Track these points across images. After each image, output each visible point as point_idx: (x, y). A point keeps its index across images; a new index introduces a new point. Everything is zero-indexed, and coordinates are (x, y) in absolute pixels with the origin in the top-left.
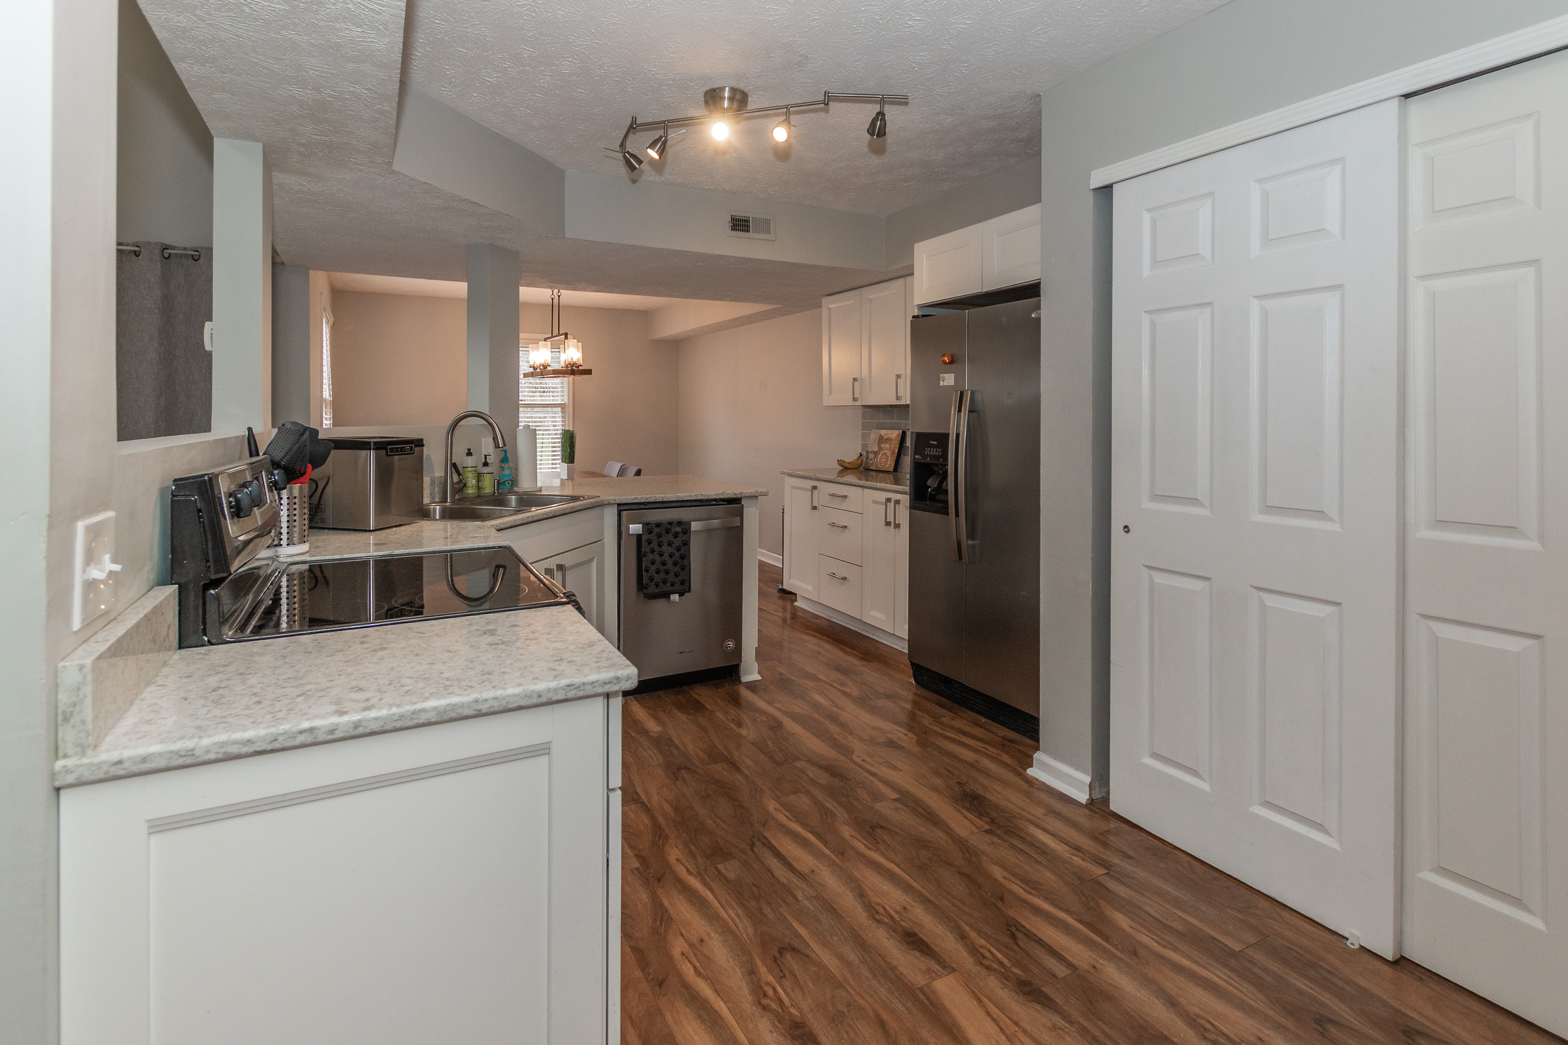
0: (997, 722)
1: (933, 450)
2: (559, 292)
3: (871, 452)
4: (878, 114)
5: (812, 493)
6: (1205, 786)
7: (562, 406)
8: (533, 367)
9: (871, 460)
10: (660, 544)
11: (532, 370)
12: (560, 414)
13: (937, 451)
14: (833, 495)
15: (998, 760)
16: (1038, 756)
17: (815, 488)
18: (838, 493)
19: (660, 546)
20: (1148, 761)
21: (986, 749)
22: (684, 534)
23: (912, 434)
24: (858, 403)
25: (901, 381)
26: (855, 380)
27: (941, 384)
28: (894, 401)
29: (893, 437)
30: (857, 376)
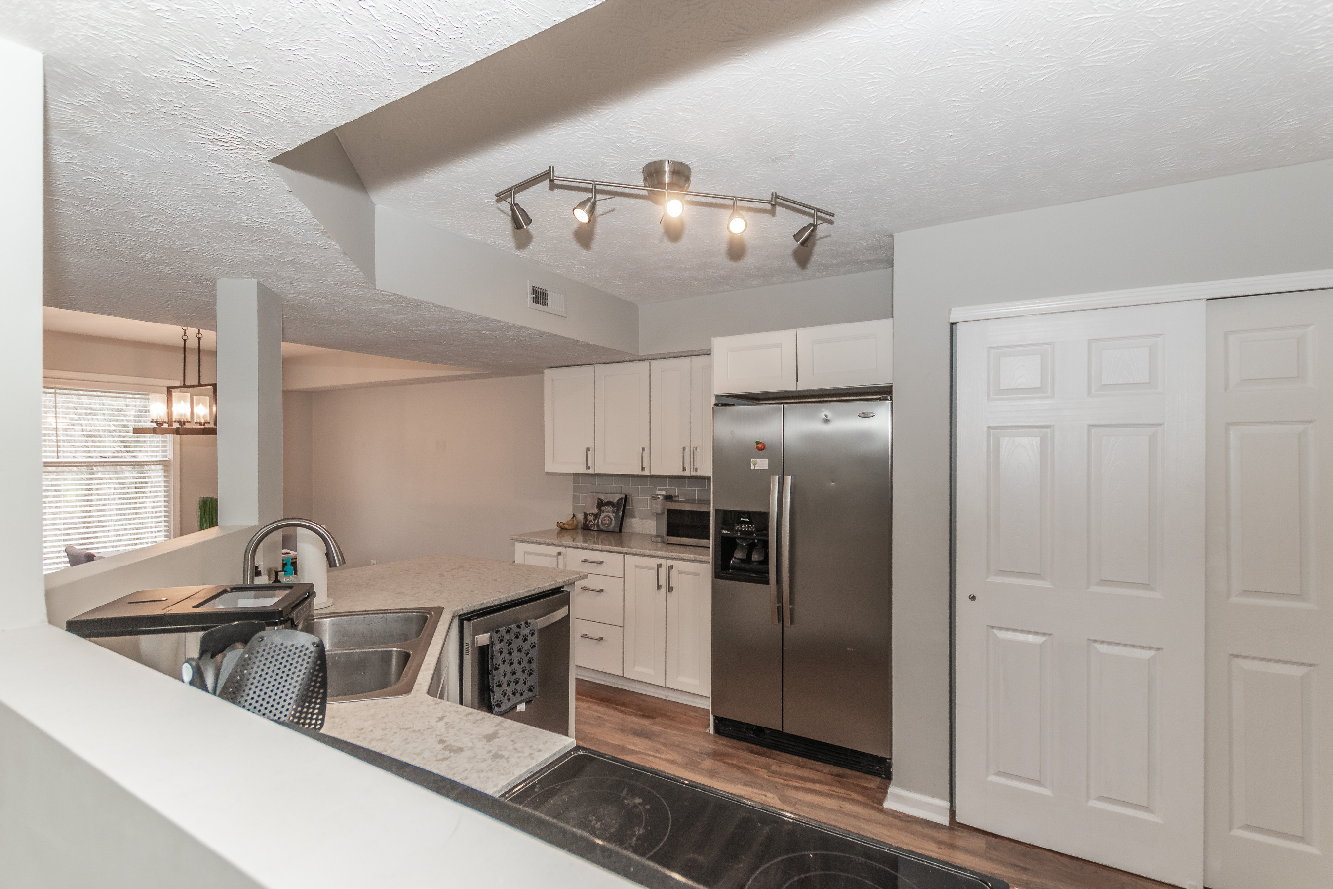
0: (817, 761)
1: (745, 526)
2: (199, 333)
3: (590, 514)
4: (811, 225)
5: (558, 559)
6: (1046, 792)
7: (165, 464)
8: (157, 422)
9: (591, 521)
10: (511, 652)
11: (154, 425)
12: (161, 473)
13: (749, 527)
14: (585, 561)
15: (849, 799)
16: (891, 790)
17: (559, 554)
18: (589, 559)
19: (510, 653)
20: (993, 778)
21: (832, 791)
22: (532, 635)
23: (717, 511)
24: (591, 471)
25: (646, 454)
26: (588, 449)
27: (752, 467)
28: (637, 471)
29: (615, 501)
30: (591, 446)
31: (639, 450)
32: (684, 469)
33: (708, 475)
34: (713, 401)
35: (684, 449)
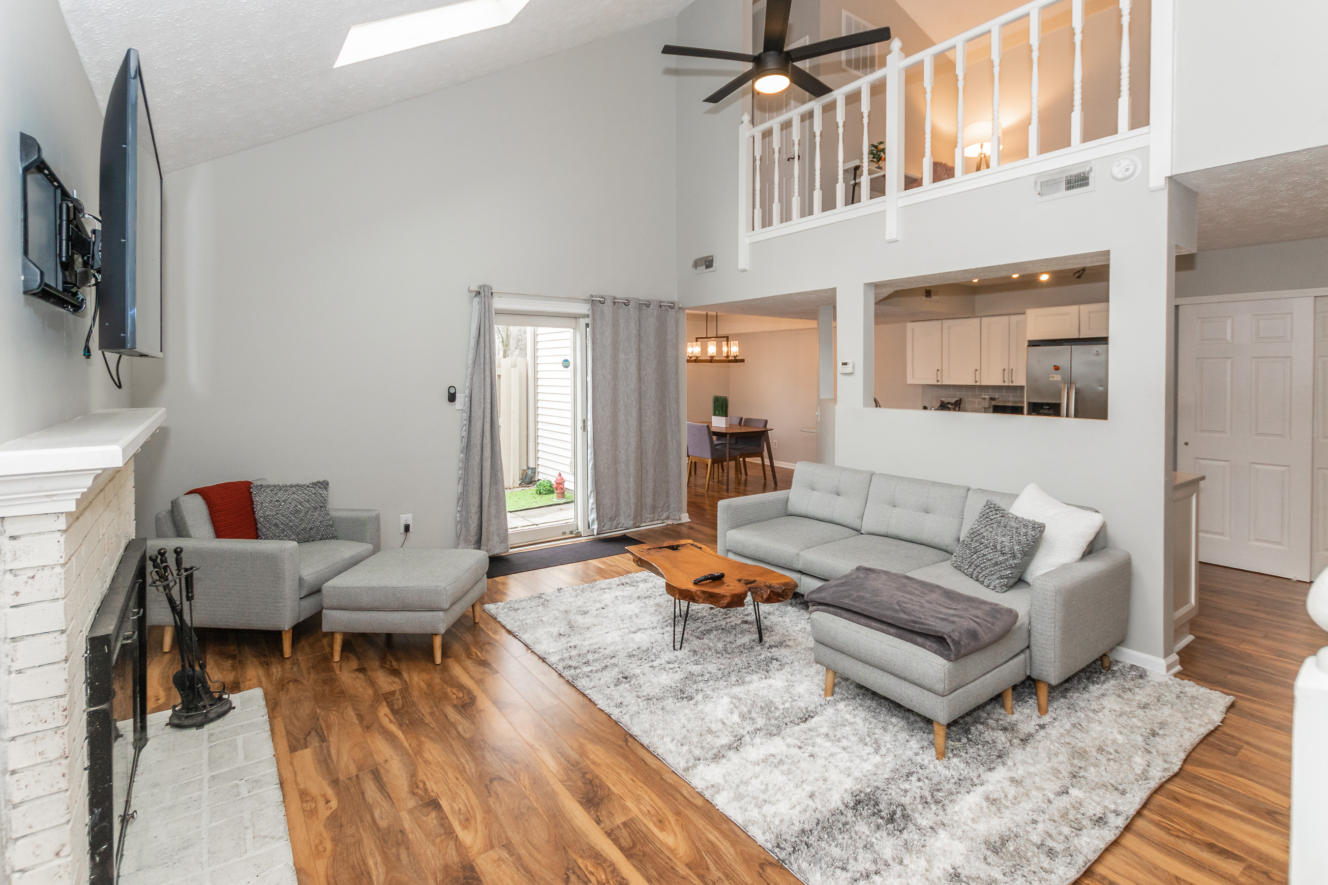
23: (1029, 404)
24: (939, 383)
25: (978, 373)
26: (938, 370)
27: (1051, 379)
28: (972, 383)
29: (953, 402)
30: (939, 368)
31: (974, 370)
32: (1004, 382)
33: (1022, 385)
34: (1027, 344)
35: (1004, 370)
